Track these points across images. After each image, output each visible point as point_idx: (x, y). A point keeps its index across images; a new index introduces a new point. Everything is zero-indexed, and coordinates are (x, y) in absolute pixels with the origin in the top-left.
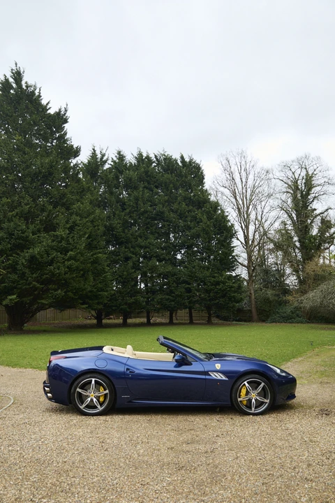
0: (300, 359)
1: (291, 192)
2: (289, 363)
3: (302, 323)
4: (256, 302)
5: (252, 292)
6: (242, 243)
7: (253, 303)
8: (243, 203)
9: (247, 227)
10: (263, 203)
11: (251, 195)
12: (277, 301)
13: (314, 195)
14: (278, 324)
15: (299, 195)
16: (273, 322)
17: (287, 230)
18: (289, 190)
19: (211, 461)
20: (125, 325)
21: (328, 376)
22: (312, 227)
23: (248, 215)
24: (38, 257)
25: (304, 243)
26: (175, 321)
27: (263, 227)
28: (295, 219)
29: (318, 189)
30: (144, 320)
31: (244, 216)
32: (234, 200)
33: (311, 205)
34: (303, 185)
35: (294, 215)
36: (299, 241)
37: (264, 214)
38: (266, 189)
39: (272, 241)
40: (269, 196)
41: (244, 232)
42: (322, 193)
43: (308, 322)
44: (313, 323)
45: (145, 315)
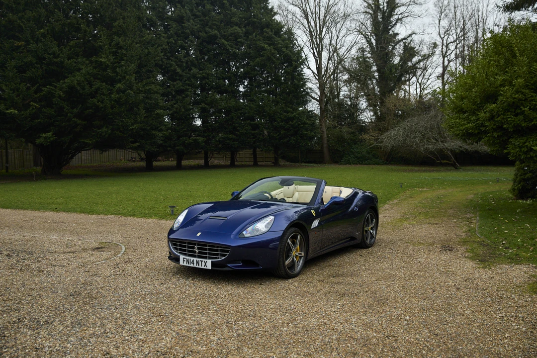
0: (396, 201)
1: (371, 12)
2: (386, 205)
3: (378, 164)
4: (328, 141)
5: (324, 129)
6: (314, 73)
7: (325, 142)
8: (316, 25)
9: (320, 54)
10: (339, 26)
11: (325, 17)
12: (351, 140)
13: (396, 17)
14: (353, 165)
15: (380, 17)
16: (347, 164)
17: (364, 58)
18: (368, 10)
19: (367, 289)
20: (179, 167)
21: (433, 217)
22: (393, 55)
23: (321, 40)
24: (79, 88)
25: (383, 73)
26: (236, 163)
27: (338, 54)
28: (374, 44)
29: (402, 9)
30: (202, 162)
31: (316, 41)
32: (305, 22)
33: (393, 29)
34: (385, 5)
35: (373, 41)
36: (378, 71)
37: (340, 38)
38: (342, 8)
39: (348, 71)
40: (346, 16)
41: (316, 60)
42: (406, 15)
43: (386, 164)
44: (391, 164)
45: (203, 156)
